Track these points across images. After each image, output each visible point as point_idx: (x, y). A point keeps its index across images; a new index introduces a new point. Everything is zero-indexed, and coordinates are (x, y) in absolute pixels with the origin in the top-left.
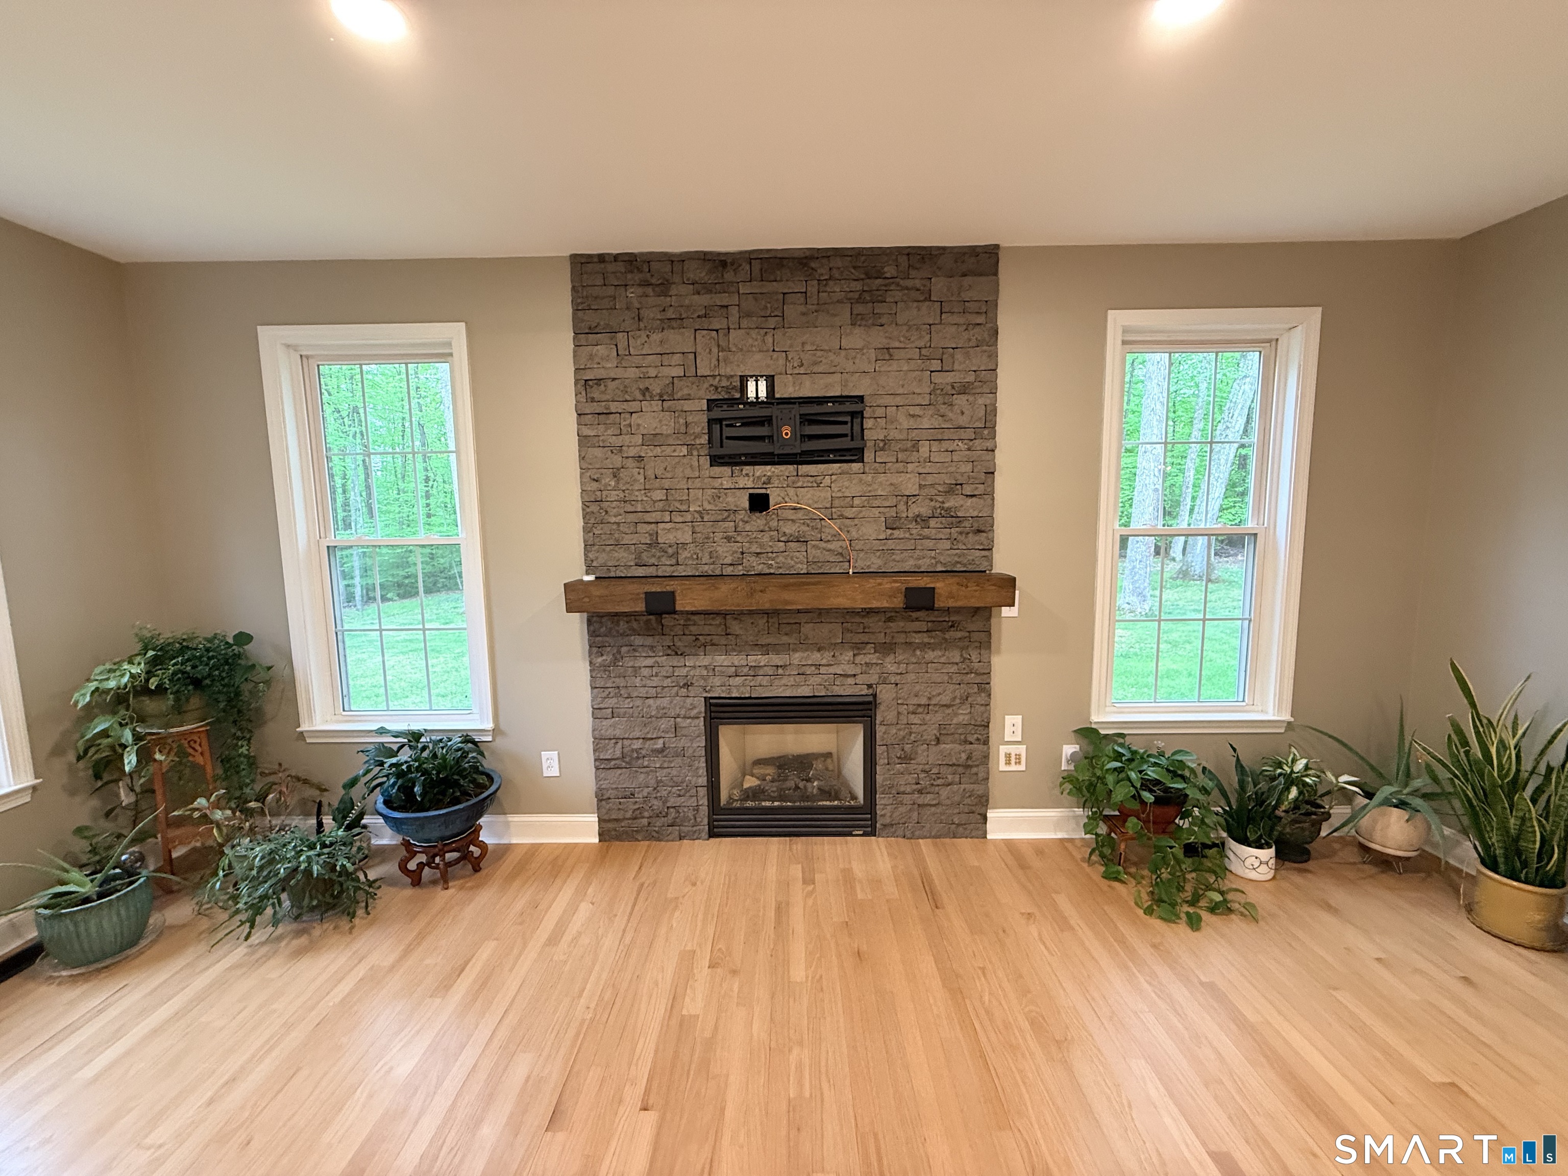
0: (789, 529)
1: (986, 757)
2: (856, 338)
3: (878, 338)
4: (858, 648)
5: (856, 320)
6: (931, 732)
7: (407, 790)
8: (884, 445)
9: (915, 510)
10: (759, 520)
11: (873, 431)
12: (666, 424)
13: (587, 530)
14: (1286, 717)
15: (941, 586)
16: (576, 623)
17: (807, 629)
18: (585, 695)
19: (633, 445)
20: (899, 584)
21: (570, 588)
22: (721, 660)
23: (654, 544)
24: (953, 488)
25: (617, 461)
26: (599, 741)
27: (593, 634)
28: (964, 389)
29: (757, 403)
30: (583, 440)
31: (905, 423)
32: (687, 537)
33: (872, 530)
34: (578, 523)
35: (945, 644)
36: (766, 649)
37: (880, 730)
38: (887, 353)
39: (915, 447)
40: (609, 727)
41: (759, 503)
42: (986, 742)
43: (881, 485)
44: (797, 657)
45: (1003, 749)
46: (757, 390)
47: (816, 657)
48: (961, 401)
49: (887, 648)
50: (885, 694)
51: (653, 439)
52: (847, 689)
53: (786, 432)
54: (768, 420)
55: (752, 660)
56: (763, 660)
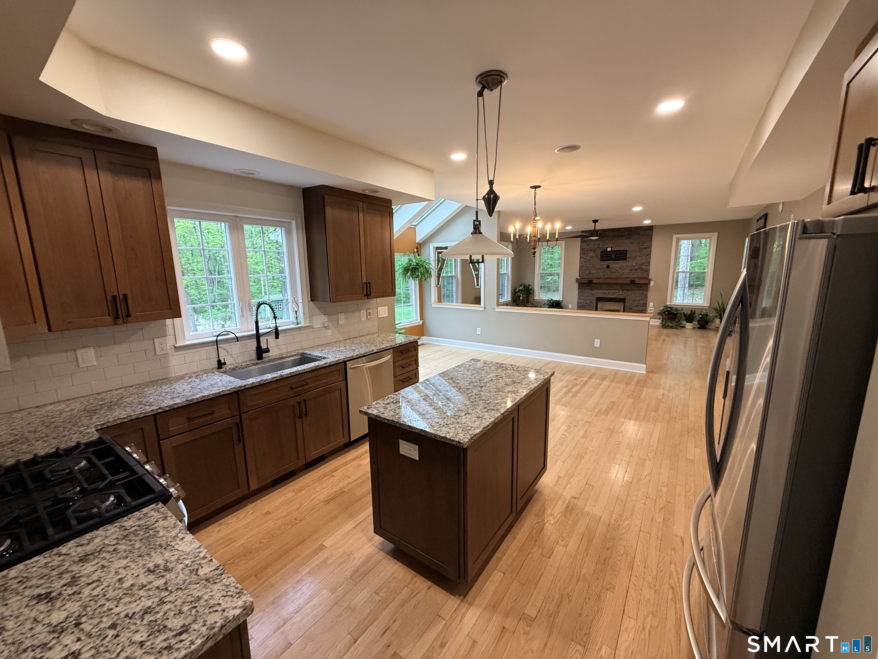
0: (613, 271)
1: (646, 309)
2: (627, 241)
3: (630, 241)
4: (623, 290)
5: (627, 238)
6: (635, 305)
7: (553, 304)
8: (630, 257)
9: (635, 268)
10: (608, 269)
11: (628, 255)
12: (594, 255)
13: (580, 271)
14: (708, 305)
15: (636, 280)
16: (577, 284)
17: (614, 287)
18: (577, 296)
19: (588, 258)
20: (629, 279)
21: (577, 279)
22: (599, 291)
23: (590, 273)
24: (642, 264)
25: (585, 260)
26: (578, 303)
27: (579, 286)
28: (645, 248)
29: (609, 251)
30: (580, 257)
31: (634, 254)
32: (595, 272)
33: (627, 271)
34: (578, 270)
35: (639, 290)
36: (607, 290)
37: (626, 304)
38: (632, 243)
39: (636, 258)
40: (580, 301)
41: (608, 267)
42: (646, 307)
43: (629, 264)
44: (612, 291)
45: (649, 308)
46: (609, 249)
47: (616, 291)
48: (644, 250)
49: (628, 290)
50: (627, 298)
51: (591, 257)
52: (621, 297)
53: (613, 256)
54: (610, 254)
55: (605, 291)
56: (606, 291)
